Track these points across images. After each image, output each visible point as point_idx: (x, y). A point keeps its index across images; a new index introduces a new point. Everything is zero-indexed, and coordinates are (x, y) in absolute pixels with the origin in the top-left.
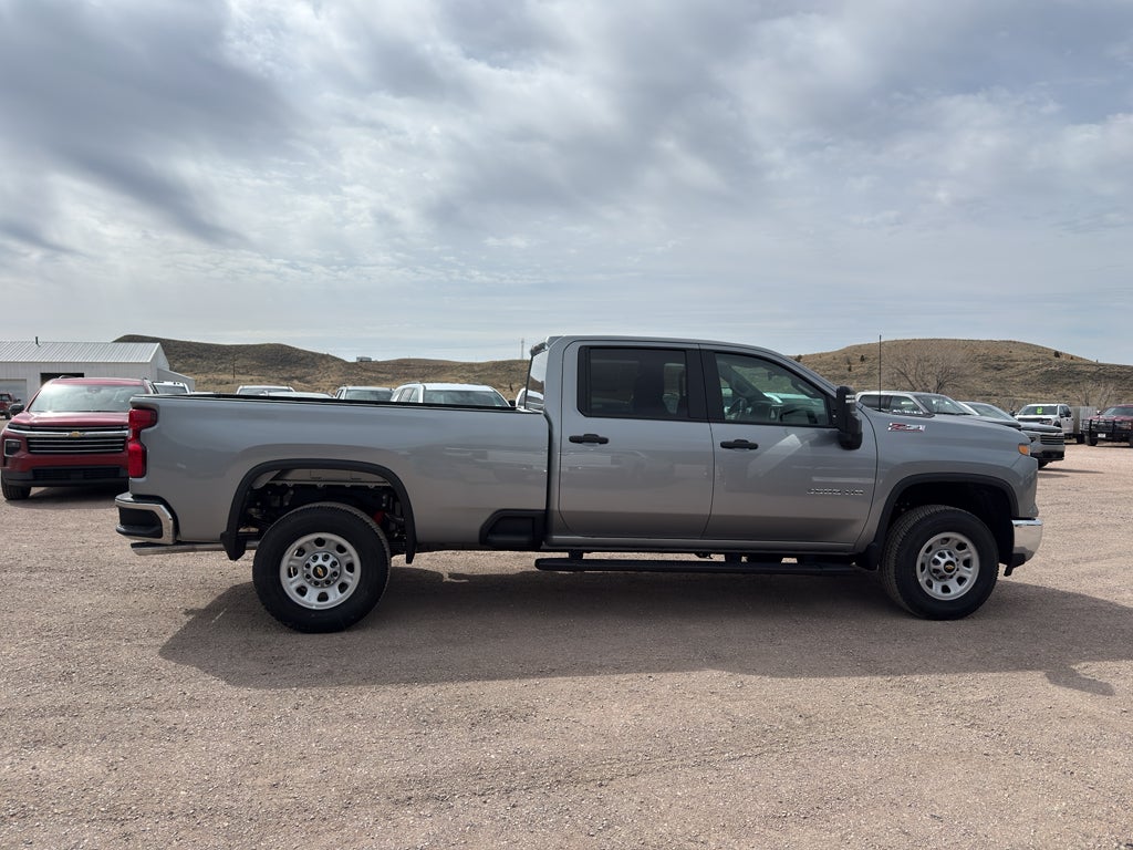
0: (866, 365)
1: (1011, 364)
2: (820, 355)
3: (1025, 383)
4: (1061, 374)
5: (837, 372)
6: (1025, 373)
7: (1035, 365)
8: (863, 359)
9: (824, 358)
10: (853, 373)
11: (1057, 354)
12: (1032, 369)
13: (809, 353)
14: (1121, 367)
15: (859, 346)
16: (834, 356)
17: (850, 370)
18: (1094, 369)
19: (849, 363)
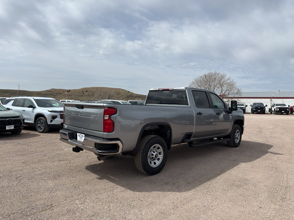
0: (87, 93)
1: (120, 94)
2: (75, 90)
3: (123, 98)
4: (130, 96)
5: (80, 94)
6: (123, 96)
7: (125, 94)
8: (86, 91)
9: (76, 91)
10: (84, 95)
11: (129, 92)
12: (124, 95)
13: (72, 89)
14: (141, 95)
15: (85, 88)
16: (79, 90)
17: (83, 94)
18: (136, 95)
19: (83, 92)
